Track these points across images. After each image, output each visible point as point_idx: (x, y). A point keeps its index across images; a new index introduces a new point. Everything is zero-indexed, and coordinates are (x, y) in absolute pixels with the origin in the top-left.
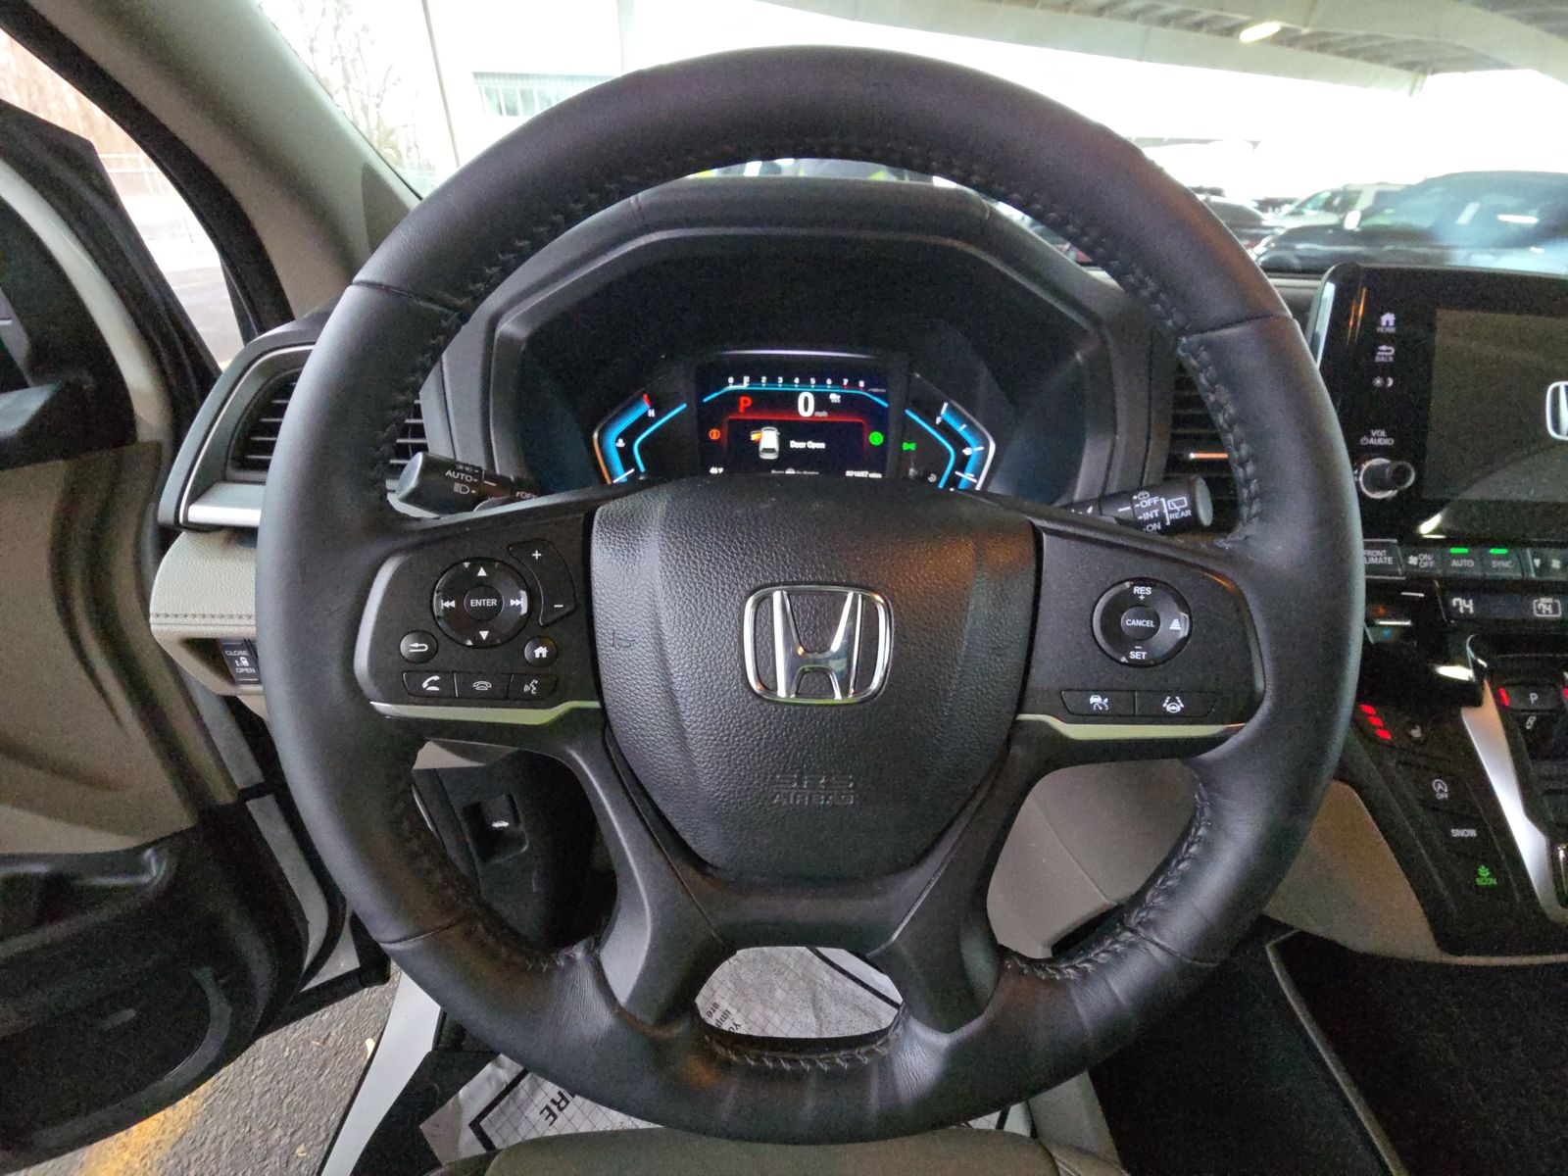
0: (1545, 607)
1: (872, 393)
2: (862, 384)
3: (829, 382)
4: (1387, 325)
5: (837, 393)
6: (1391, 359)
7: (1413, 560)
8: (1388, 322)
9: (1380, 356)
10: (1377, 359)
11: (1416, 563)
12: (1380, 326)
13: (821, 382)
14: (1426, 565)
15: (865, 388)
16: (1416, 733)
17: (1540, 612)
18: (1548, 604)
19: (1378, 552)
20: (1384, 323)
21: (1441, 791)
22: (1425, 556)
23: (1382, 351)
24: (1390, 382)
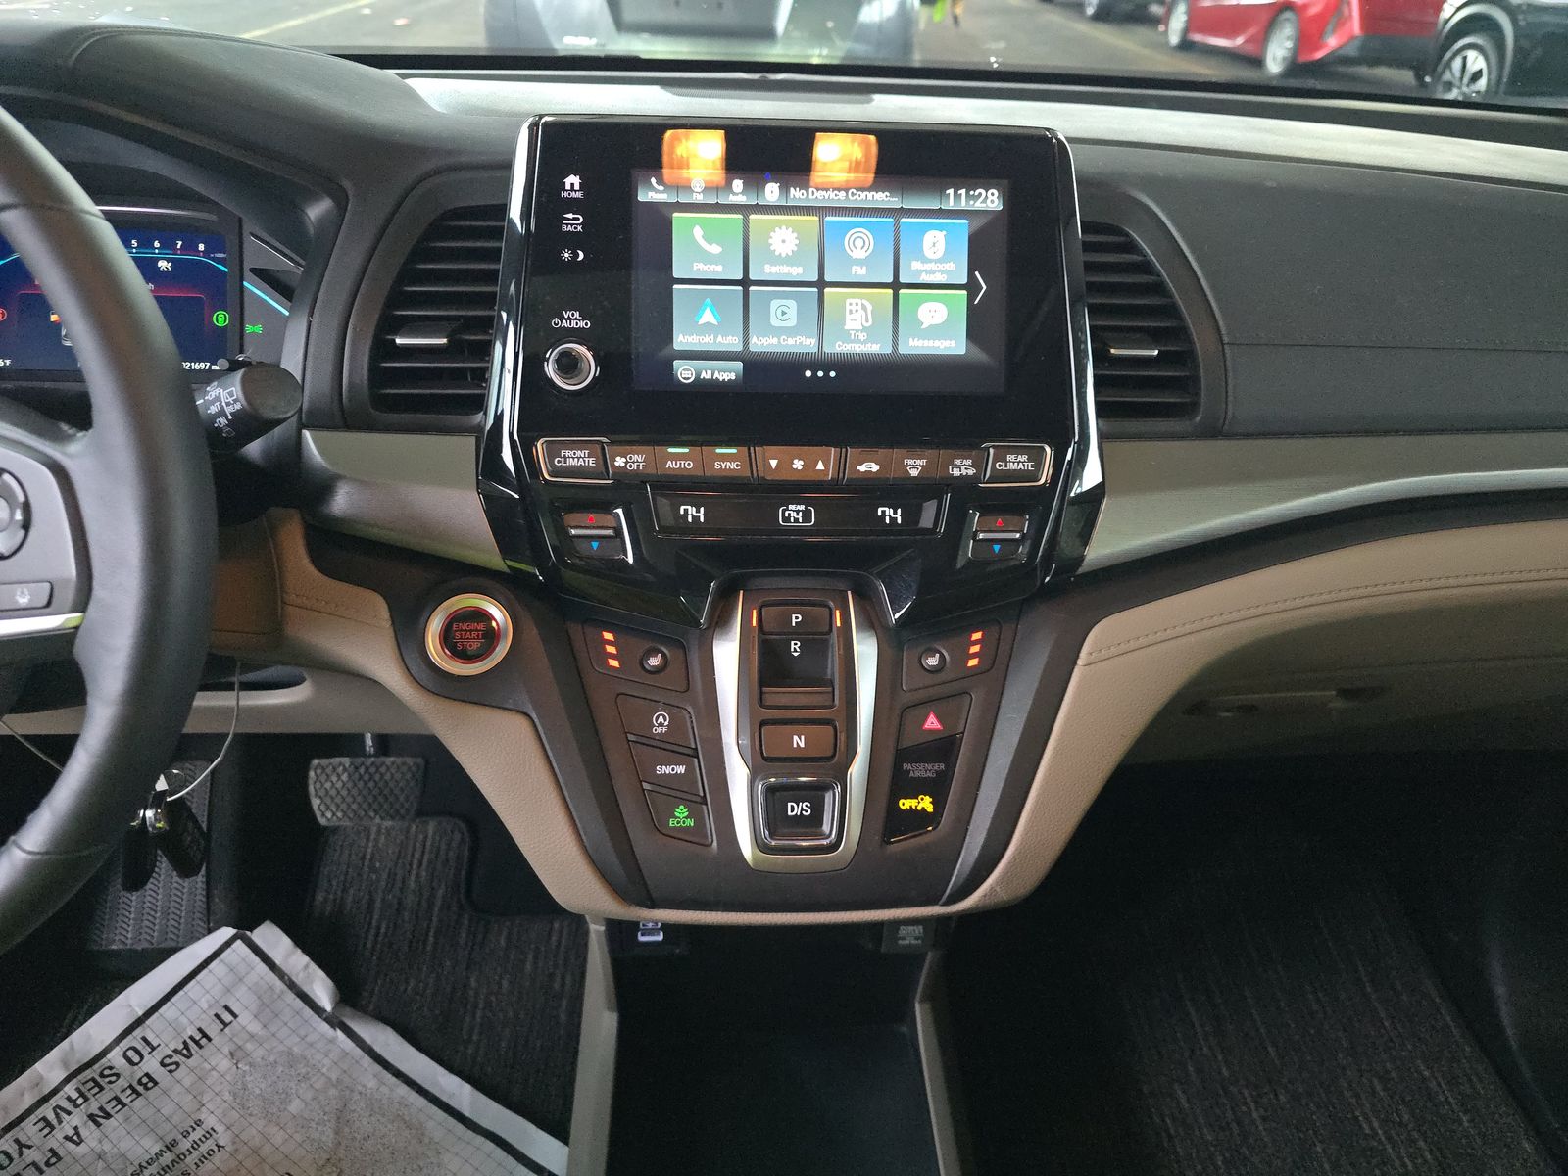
0: (793, 514)
1: (213, 259)
2: (201, 247)
3: (157, 244)
4: (572, 189)
5: (168, 260)
6: (579, 228)
7: (620, 462)
8: (572, 185)
9: (567, 225)
10: (564, 228)
11: (623, 465)
12: (565, 190)
13: (146, 244)
14: (635, 466)
15: (206, 253)
16: (654, 661)
17: (787, 520)
18: (797, 512)
19: (579, 453)
20: (568, 187)
21: (661, 725)
22: (635, 457)
23: (569, 219)
24: (581, 256)
